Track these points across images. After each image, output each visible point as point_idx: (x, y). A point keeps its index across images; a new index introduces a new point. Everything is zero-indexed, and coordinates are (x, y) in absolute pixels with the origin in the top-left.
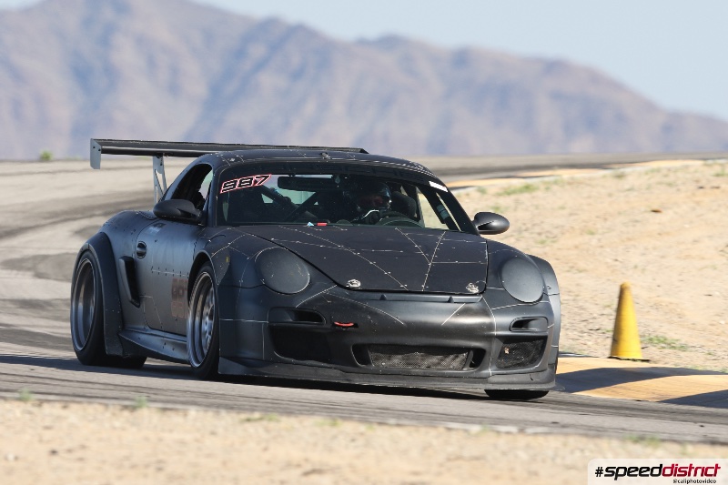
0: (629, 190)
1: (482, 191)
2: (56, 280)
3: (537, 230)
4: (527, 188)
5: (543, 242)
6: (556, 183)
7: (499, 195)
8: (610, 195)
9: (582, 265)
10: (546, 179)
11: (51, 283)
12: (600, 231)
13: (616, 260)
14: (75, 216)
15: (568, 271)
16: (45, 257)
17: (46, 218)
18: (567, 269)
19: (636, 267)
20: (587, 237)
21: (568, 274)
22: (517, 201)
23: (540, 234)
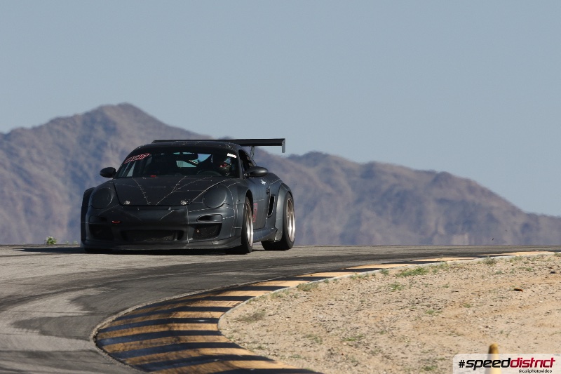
0: (497, 273)
1: (385, 272)
2: (56, 336)
3: (426, 303)
4: (419, 271)
5: (431, 313)
6: (441, 267)
7: (397, 276)
8: (483, 277)
9: (460, 330)
10: (434, 264)
11: (53, 338)
12: (475, 305)
13: (487, 327)
14: (73, 288)
15: (450, 335)
16: (49, 319)
17: (50, 289)
18: (449, 333)
19: (502, 332)
20: (465, 309)
21: (449, 337)
22: (411, 281)
23: (429, 306)
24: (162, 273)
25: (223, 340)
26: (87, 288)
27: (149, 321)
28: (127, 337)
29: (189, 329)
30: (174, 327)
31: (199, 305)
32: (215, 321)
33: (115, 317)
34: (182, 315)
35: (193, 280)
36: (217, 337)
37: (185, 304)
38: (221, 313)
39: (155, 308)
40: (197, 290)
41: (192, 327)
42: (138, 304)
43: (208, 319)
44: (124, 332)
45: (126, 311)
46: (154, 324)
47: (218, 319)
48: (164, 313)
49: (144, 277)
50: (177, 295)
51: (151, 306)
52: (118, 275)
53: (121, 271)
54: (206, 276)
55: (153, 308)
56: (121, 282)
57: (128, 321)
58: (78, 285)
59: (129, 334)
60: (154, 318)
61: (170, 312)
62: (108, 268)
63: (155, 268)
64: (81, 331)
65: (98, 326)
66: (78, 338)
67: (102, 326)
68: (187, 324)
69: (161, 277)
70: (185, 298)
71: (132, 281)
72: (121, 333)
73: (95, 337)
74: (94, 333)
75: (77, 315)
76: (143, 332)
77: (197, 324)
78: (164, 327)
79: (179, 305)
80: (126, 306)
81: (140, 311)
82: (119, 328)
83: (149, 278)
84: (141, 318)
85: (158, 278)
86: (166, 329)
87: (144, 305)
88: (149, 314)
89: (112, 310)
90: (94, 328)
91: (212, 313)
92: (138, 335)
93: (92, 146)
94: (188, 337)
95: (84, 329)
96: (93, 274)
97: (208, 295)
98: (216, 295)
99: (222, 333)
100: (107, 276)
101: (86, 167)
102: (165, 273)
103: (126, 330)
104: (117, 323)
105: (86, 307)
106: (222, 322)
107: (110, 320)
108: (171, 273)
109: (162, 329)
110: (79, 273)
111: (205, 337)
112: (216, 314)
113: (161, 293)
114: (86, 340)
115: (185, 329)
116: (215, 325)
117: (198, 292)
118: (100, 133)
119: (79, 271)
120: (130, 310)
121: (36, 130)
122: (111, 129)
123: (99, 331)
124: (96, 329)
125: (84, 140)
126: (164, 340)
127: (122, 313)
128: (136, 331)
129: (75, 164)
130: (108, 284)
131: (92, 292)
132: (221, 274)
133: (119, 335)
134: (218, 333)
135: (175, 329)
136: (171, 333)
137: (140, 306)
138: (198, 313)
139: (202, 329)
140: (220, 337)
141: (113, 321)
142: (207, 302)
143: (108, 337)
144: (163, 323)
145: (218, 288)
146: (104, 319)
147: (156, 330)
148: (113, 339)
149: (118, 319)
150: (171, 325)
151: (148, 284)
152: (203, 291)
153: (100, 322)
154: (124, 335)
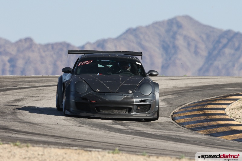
24: (201, 89)
25: (227, 117)
26: (168, 95)
27: (195, 109)
28: (185, 116)
29: (213, 113)
30: (206, 112)
31: (217, 102)
32: (224, 109)
33: (180, 107)
34: (210, 106)
35: (214, 91)
36: (225, 116)
37: (211, 102)
38: (227, 106)
39: (198, 104)
40: (216, 96)
41: (214, 112)
42: (191, 102)
43: (221, 108)
44: (184, 114)
45: (185, 105)
46: (197, 111)
47: (225, 108)
48: (202, 106)
49: (193, 90)
50: (207, 98)
51: (196, 103)
52: (182, 89)
53: (183, 88)
54: (220, 90)
55: (197, 104)
56: (183, 92)
57: (186, 109)
58: (164, 94)
59: (186, 115)
60: (197, 108)
61: (204, 105)
62: (178, 86)
63: (198, 86)
64: (166, 113)
65: (173, 112)
66: (164, 116)
67: (175, 111)
68: (212, 111)
69: (200, 90)
70: (211, 99)
71: (188, 92)
72: (183, 114)
73: (172, 116)
74: (172, 114)
75: (164, 106)
76: (193, 114)
77: (216, 111)
78: (202, 112)
79: (208, 102)
80: (186, 103)
81: (191, 105)
82: (182, 112)
83: (195, 91)
84: (192, 108)
85: (199, 91)
86: (203, 113)
87: (193, 102)
88: (195, 106)
89: (180, 104)
90: (171, 112)
91: (223, 106)
92: (190, 115)
93: (171, 34)
94: (212, 116)
95: (167, 113)
96: (171, 89)
97: (221, 98)
98: (224, 98)
99: (227, 114)
100: (177, 90)
101: (168, 43)
102: (202, 88)
103: (185, 113)
104: (181, 110)
105: (168, 103)
106: (227, 110)
107: (178, 109)
108: (205, 88)
109: (201, 113)
110: (165, 89)
111: (220, 116)
112: (224, 106)
113: (200, 97)
114: (168, 117)
115: (211, 113)
116: (224, 111)
117: (216, 97)
118: (175, 28)
119: (165, 87)
120: (187, 104)
121: (147, 27)
122: (180, 26)
123: (174, 113)
124: (172, 113)
125: (168, 31)
126: (202, 117)
127: (183, 106)
128: (189, 114)
129: (164, 41)
130: (177, 93)
131: (171, 97)
132: (227, 89)
133: (182, 115)
134: (225, 114)
135: (207, 113)
136: (205, 114)
137: (191, 103)
138: (216, 106)
139: (219, 113)
140: (226, 116)
141: (180, 109)
142: (220, 101)
143: (178, 116)
144: (201, 110)
145: (226, 95)
146: (176, 108)
147: (198, 113)
148: (180, 117)
149: (182, 108)
150: (205, 111)
151: (195, 93)
152: (219, 96)
153: (174, 110)
154: (184, 115)
